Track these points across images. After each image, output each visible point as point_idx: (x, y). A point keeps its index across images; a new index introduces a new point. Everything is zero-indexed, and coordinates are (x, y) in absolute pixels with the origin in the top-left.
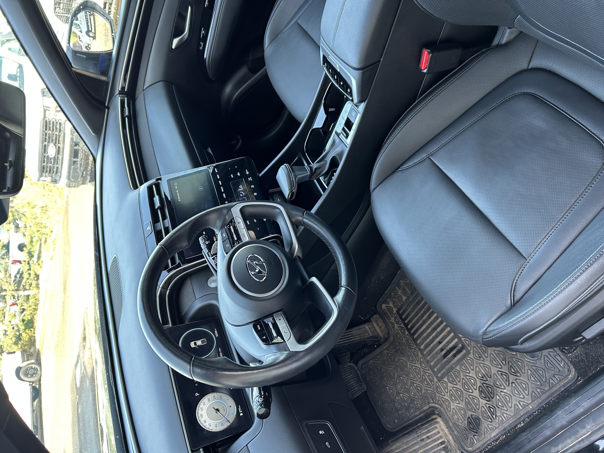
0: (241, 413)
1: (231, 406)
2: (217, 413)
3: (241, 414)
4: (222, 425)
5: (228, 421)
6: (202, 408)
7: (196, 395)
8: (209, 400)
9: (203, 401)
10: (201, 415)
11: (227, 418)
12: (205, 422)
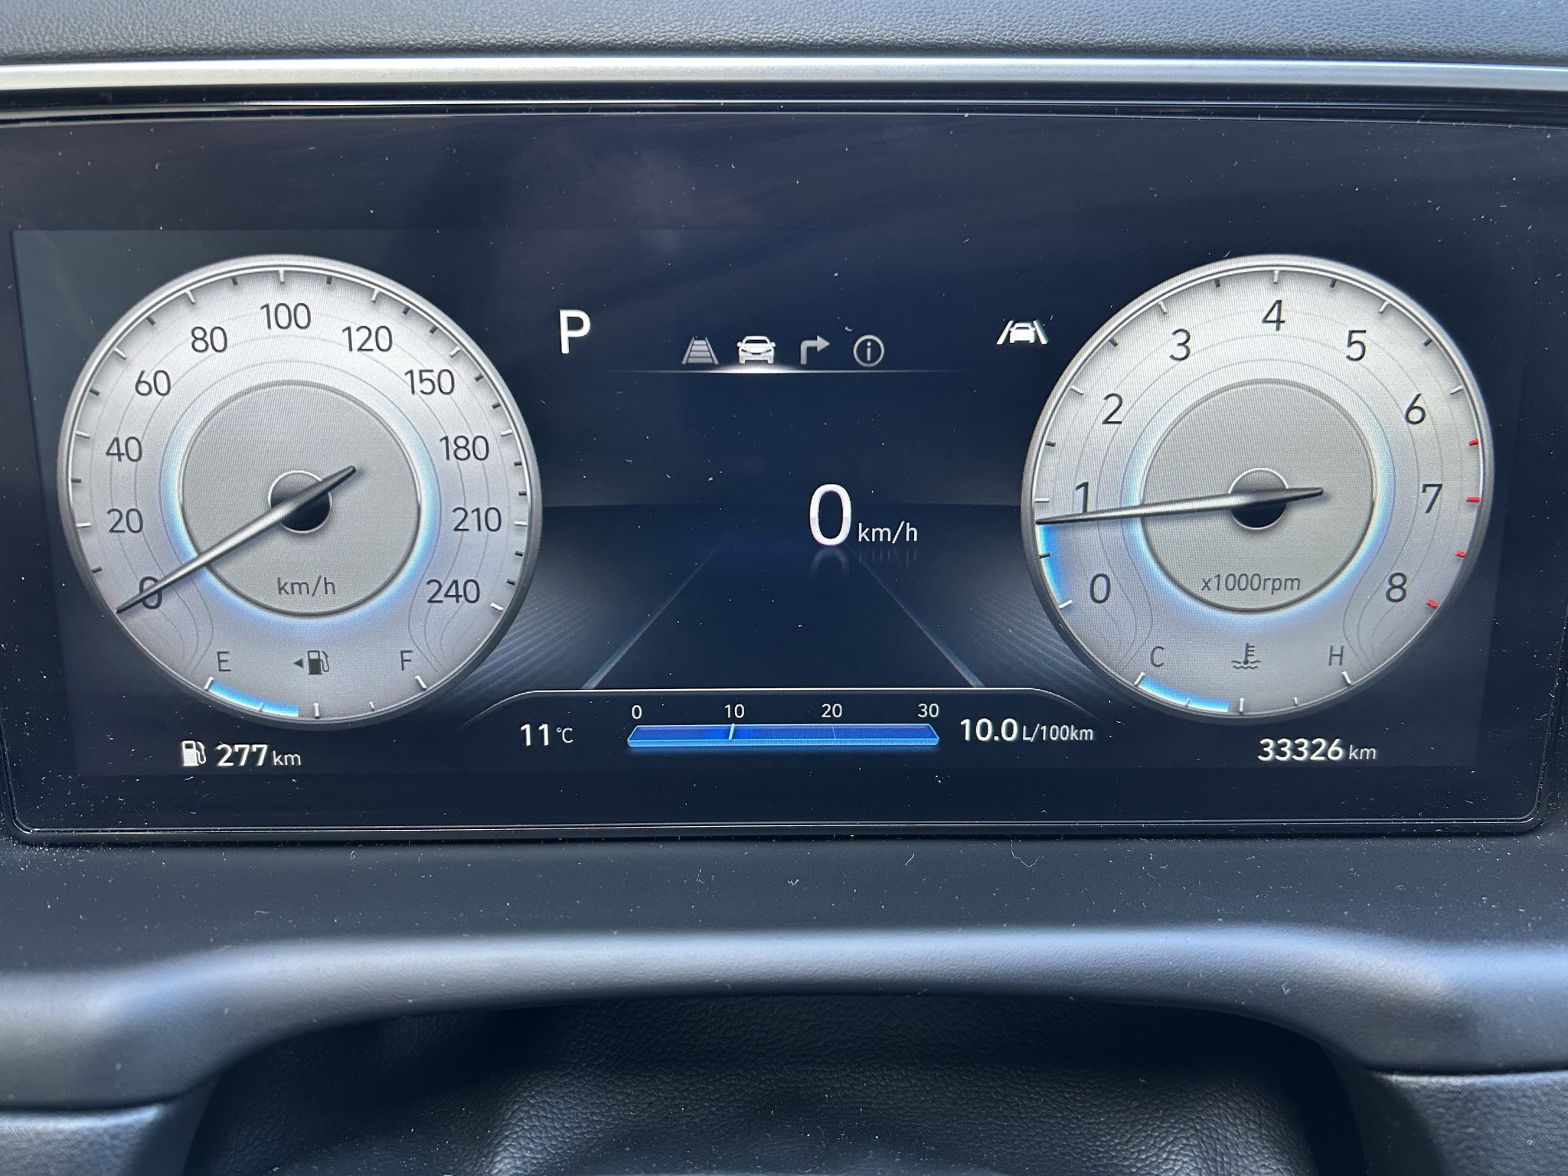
0: (214, 756)
1: (315, 667)
2: (276, 502)
3: (192, 756)
4: (124, 521)
5: (151, 597)
6: (377, 340)
7: (565, 315)
8: (462, 448)
9: (464, 374)
10: (295, 318)
11: (188, 592)
12: (204, 340)
